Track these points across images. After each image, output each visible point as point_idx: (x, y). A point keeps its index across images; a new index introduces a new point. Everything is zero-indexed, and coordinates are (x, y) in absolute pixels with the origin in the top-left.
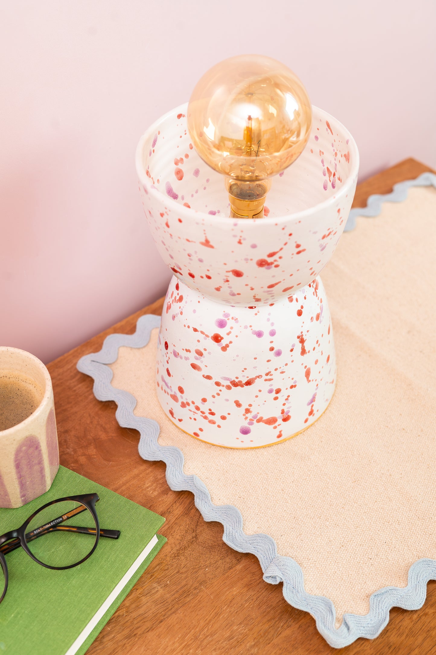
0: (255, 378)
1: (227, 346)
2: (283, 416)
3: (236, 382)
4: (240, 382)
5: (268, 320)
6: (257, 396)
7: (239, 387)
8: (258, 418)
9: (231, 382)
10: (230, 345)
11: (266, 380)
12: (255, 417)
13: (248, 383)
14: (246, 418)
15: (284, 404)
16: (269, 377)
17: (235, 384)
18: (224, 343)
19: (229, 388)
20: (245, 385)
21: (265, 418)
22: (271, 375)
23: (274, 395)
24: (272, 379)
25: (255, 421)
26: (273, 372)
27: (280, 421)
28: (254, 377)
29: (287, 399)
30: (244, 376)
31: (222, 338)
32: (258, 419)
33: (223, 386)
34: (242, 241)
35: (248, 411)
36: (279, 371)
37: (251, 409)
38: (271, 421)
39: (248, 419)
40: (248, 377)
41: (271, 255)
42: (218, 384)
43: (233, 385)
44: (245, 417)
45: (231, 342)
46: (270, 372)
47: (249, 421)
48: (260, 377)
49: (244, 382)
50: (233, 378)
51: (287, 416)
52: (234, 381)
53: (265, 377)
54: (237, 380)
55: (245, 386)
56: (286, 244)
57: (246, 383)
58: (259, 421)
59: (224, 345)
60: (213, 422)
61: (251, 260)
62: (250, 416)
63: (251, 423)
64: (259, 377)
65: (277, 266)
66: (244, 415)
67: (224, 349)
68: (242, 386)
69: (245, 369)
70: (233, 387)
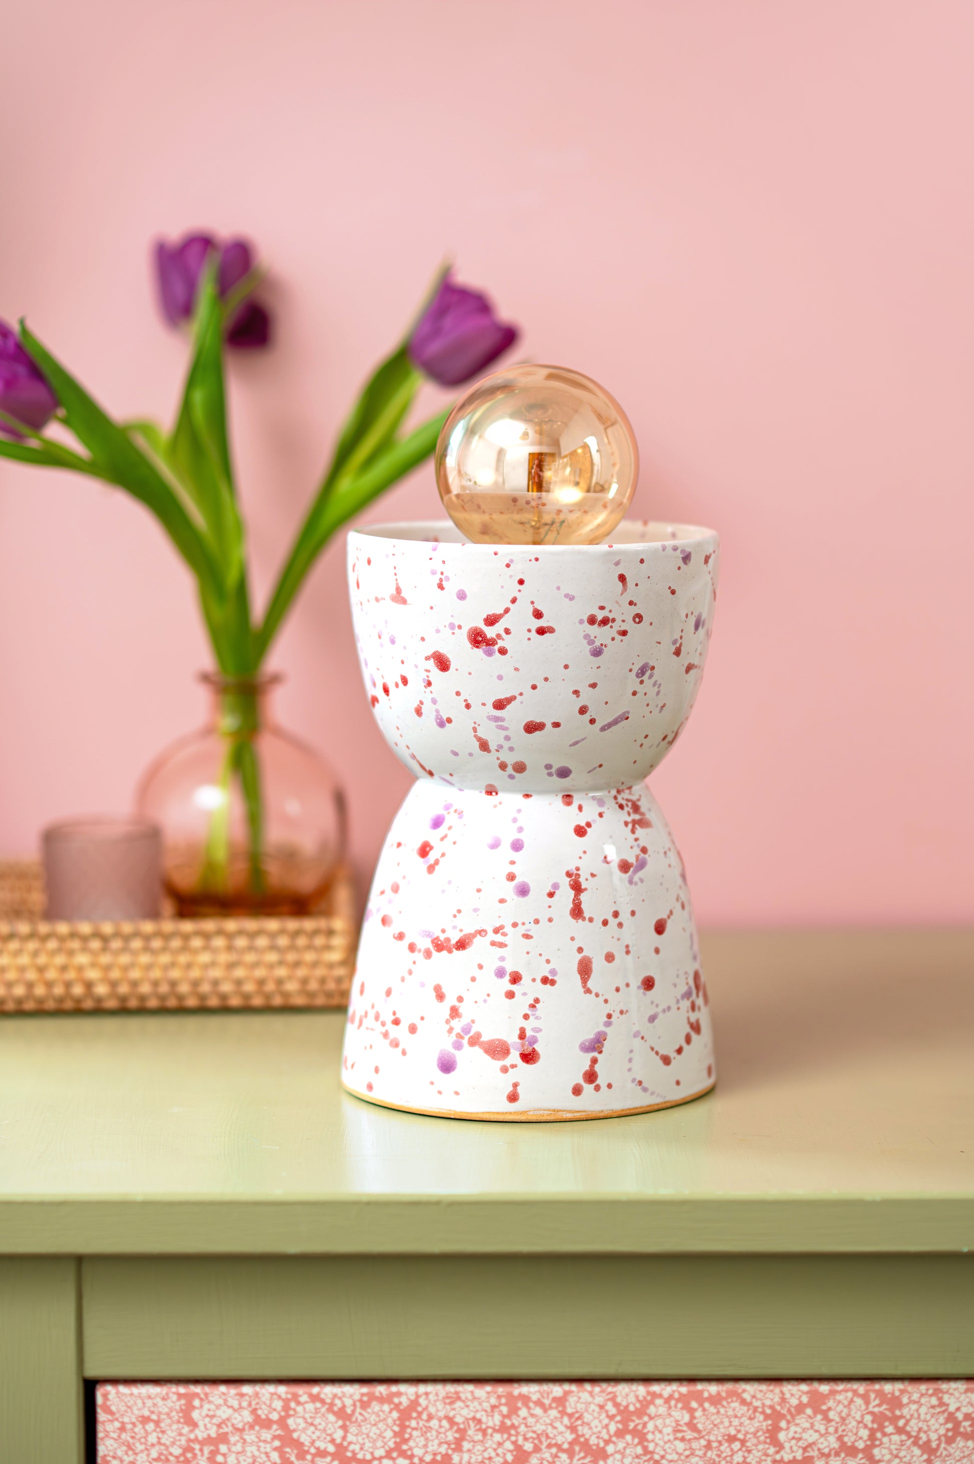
0: (474, 936)
1: (437, 862)
2: (523, 1045)
3: (440, 941)
4: (448, 940)
5: (515, 820)
6: (473, 979)
7: (445, 953)
8: (472, 1034)
9: (433, 942)
10: (442, 860)
11: (493, 944)
12: (466, 1029)
13: (462, 945)
14: (451, 1030)
15: (526, 1017)
16: (498, 938)
17: (439, 945)
18: (432, 856)
19: (428, 954)
20: (454, 947)
21: (485, 1038)
22: (504, 934)
23: (505, 984)
24: (506, 946)
25: (465, 1042)
26: (508, 929)
27: (514, 1057)
28: (472, 931)
29: (533, 1006)
30: (455, 927)
31: (431, 848)
32: (471, 1037)
33: (420, 951)
34: (444, 584)
35: (455, 1012)
36: (521, 930)
37: (462, 1008)
38: (498, 1050)
39: (455, 1032)
40: (461, 930)
41: (491, 621)
42: (412, 948)
43: (435, 947)
44: (448, 1027)
45: (443, 855)
46: (502, 927)
47: (455, 1038)
48: (483, 933)
49: (453, 942)
50: (437, 933)
51: (530, 1049)
52: (437, 938)
53: (491, 936)
54: (442, 937)
55: (454, 950)
56: (514, 601)
57: (457, 943)
58: (475, 1041)
59: (432, 862)
60: (395, 1044)
61: (460, 627)
62: (458, 1025)
63: (458, 1046)
64: (481, 932)
65: (503, 651)
66: (447, 1022)
67: (431, 869)
68: (450, 952)
69: (459, 911)
70: (435, 954)
